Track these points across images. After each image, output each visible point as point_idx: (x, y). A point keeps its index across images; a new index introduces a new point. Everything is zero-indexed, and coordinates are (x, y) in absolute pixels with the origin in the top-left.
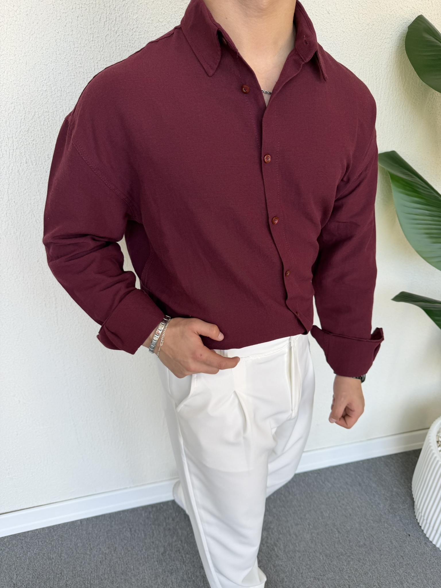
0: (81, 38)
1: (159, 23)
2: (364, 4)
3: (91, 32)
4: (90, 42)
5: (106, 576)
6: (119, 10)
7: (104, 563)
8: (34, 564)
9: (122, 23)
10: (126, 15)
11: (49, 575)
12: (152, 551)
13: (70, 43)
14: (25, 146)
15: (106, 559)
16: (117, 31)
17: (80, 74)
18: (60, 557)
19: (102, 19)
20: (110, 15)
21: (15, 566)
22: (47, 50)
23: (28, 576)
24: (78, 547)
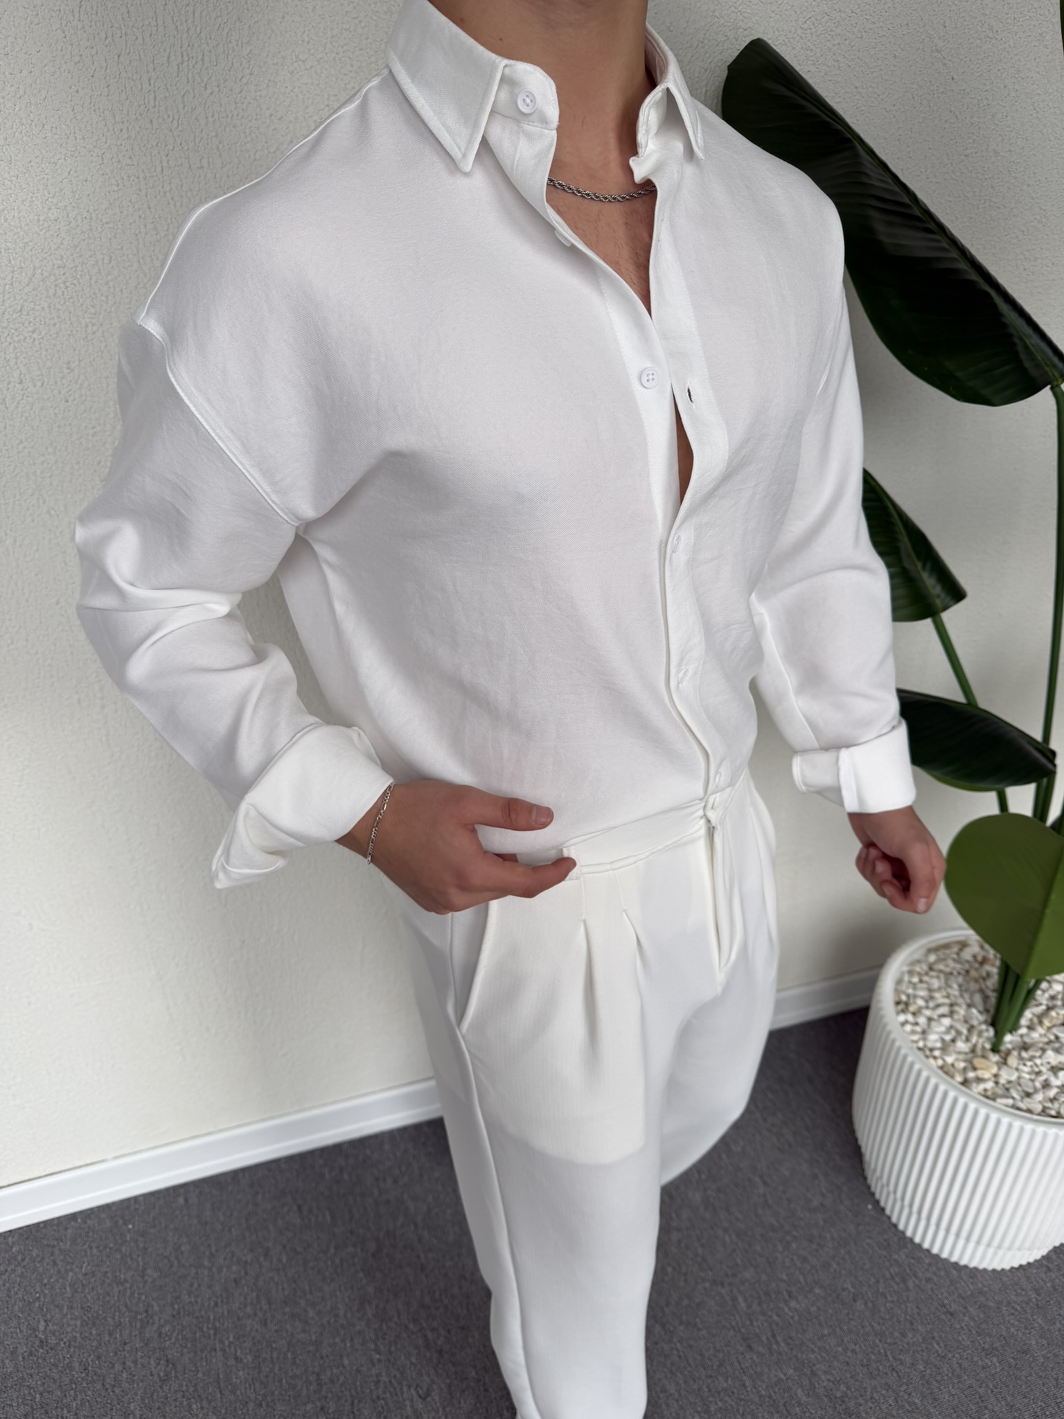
0: (129, 100)
1: (300, 62)
2: (745, 6)
3: (150, 88)
4: (149, 109)
5: (249, 1310)
6: (208, 38)
7: (243, 1282)
8: (83, 1295)
9: (216, 66)
10: (226, 49)
11: (120, 1317)
12: (351, 1249)
13: (107, 112)
14: (17, 345)
15: (246, 1273)
16: (206, 85)
17: (129, 180)
18: (143, 1277)
19: (172, 58)
20: (189, 49)
21: (41, 1303)
22: (54, 129)
23: (72, 1322)
24: (182, 1253)
